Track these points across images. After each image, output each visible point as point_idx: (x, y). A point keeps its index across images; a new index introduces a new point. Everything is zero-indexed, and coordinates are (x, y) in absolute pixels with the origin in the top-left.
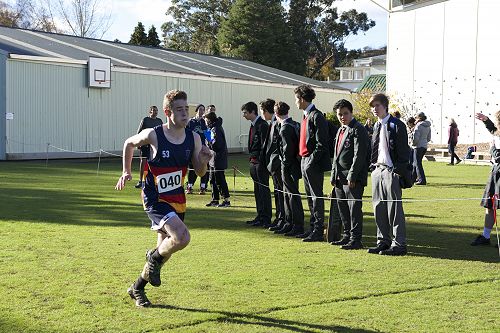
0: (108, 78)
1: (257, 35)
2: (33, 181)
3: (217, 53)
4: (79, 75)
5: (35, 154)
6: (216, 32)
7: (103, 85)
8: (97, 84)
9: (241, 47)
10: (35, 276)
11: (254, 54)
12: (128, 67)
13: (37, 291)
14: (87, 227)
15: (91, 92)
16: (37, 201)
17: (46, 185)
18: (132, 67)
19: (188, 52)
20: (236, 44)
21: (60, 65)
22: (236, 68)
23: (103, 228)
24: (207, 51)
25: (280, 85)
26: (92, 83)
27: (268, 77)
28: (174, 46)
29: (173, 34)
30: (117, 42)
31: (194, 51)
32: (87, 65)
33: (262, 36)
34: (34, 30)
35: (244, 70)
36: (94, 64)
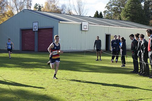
0: (87, 28)
1: (133, 14)
2: (66, 58)
3: (121, 19)
4: (79, 27)
5: (66, 50)
6: (120, 13)
7: (86, 30)
8: (84, 30)
9: (128, 17)
10: (67, 86)
11: (132, 19)
12: (94, 24)
13: (68, 91)
14: (82, 72)
15: (82, 31)
16: (67, 64)
17: (70, 59)
18: (95, 24)
19: (111, 19)
20: (127, 16)
21: (74, 24)
22: (127, 24)
23: (87, 73)
24: (118, 19)
25: (141, 29)
26: (83, 29)
27: (137, 26)
28: (107, 17)
29: (107, 14)
30: (90, 17)
31: (113, 19)
32: (82, 24)
33: (135, 14)
34: (66, 14)
35: (129, 24)
36: (84, 23)
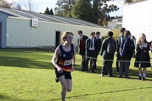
0: (37, 24)
1: (83, 12)
2: (14, 55)
3: (71, 17)
4: (29, 23)
5: (15, 47)
6: (70, 11)
7: (36, 26)
8: (34, 26)
9: (78, 15)
10: (14, 83)
11: (82, 17)
12: (44, 21)
13: (15, 88)
14: (30, 69)
15: (32, 28)
16: (15, 60)
17: (18, 56)
19: (62, 16)
20: (76, 14)
21: (23, 20)
22: (77, 21)
23: (35, 69)
24: (68, 16)
25: (90, 27)
26: (33, 25)
27: (86, 24)
28: (58, 15)
29: (57, 11)
30: (40, 13)
31: (64, 16)
32: (31, 20)
33: (85, 12)
34: (15, 9)
35: (79, 22)
36: (34, 20)
